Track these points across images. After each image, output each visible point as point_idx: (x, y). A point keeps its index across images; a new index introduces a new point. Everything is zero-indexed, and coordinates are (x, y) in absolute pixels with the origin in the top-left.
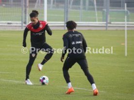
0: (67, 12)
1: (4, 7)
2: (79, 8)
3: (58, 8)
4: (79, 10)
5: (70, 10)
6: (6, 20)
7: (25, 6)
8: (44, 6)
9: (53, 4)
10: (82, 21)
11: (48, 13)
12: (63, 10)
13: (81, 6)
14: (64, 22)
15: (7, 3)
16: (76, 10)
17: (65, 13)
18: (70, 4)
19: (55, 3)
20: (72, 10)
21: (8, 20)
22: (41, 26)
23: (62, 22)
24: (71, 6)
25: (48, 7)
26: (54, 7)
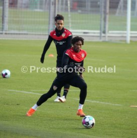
1: (80, 13)
6: (82, 29)
7: (105, 13)
11: (132, 21)
15: (83, 9)
21: (85, 29)
22: (63, 35)
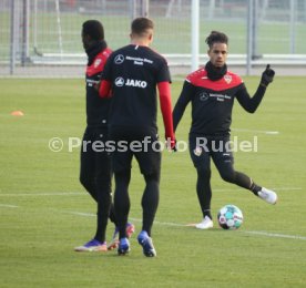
0: (254, 27)
1: (83, 14)
2: (287, 18)
3: (230, 16)
4: (285, 23)
5: (262, 22)
8: (190, 11)
9: (217, 5)
10: (293, 53)
12: (242, 22)
13: (293, 12)
14: (245, 56)
16: (278, 23)
17: (248, 31)
18: (261, 6)
19: (222, 3)
20: (266, 22)
23: (241, 56)
24: (264, 12)
25: (203, 15)
26: (217, 15)
